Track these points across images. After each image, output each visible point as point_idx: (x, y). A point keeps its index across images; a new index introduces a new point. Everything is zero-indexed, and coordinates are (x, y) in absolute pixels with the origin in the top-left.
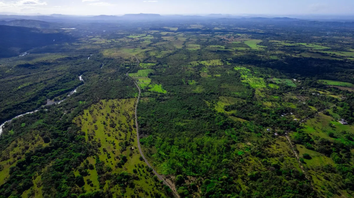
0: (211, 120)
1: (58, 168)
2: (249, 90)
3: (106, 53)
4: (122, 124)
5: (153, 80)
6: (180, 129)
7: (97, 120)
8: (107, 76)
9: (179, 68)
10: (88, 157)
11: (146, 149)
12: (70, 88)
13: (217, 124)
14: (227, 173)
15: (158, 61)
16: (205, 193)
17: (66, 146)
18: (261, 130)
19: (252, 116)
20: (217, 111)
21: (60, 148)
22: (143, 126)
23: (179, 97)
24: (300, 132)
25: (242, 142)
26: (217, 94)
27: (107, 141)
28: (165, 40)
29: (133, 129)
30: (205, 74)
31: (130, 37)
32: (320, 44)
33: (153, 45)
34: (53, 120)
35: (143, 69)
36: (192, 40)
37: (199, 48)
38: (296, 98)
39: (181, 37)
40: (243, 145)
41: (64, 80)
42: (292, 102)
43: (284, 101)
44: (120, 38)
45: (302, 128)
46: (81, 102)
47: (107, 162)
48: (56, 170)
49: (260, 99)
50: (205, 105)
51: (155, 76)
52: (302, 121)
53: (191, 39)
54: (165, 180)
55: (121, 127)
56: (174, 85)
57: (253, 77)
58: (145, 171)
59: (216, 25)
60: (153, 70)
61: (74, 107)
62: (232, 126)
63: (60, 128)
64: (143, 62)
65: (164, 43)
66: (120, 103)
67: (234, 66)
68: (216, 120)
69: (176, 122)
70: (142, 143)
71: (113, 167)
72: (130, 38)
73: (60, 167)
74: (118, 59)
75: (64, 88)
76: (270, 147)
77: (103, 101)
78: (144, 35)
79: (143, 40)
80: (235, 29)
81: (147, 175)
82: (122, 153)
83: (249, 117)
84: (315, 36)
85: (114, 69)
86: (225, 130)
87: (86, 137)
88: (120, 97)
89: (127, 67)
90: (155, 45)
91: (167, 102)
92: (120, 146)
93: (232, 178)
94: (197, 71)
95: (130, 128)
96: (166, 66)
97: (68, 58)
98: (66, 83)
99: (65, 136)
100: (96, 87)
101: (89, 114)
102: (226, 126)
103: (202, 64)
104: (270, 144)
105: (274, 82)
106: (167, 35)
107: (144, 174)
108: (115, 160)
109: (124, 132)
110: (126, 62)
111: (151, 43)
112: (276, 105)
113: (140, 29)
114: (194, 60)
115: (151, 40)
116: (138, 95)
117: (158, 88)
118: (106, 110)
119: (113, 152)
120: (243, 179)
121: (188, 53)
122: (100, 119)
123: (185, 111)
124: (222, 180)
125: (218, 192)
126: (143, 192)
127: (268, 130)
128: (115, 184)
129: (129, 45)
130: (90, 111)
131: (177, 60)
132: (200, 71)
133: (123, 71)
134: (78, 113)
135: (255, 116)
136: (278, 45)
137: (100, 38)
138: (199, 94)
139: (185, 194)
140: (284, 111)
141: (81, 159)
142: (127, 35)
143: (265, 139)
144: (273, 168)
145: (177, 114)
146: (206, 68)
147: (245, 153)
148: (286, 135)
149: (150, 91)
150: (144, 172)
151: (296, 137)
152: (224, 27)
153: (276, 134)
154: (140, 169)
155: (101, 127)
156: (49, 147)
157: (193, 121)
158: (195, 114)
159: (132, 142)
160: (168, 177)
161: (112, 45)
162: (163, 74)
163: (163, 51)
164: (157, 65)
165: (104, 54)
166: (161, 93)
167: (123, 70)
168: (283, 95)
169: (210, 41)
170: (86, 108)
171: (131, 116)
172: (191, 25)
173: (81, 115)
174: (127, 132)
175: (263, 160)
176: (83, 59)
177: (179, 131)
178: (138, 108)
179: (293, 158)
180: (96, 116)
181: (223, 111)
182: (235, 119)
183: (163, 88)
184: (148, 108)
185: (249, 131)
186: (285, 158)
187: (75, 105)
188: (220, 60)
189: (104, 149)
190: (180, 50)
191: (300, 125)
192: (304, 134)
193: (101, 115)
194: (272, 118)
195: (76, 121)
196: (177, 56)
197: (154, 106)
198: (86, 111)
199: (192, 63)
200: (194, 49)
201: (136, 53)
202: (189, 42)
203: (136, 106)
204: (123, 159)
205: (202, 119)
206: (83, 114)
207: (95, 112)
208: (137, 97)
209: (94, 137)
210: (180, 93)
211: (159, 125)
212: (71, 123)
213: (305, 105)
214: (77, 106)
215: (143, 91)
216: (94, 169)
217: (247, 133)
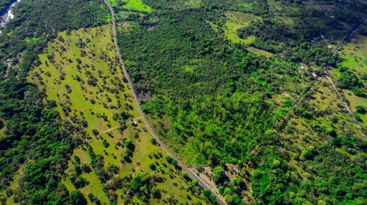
0: (228, 58)
4: (105, 78)
6: (191, 79)
7: (65, 75)
10: (75, 148)
11: (155, 122)
13: (238, 64)
17: (33, 131)
18: (295, 70)
19: (277, 45)
20: (231, 40)
21: (24, 136)
22: (137, 79)
23: (171, 18)
24: (342, 70)
25: (278, 94)
26: (221, 8)
27: (93, 113)
29: (125, 85)
40: (280, 99)
42: (318, 17)
43: (307, 15)
45: (342, 61)
46: (28, 40)
47: (107, 154)
49: (277, 15)
50: (212, 32)
52: (339, 48)
54: (198, 175)
55: (106, 83)
58: (167, 164)
61: (21, 51)
62: (258, 65)
63: (12, 94)
66: (89, 37)
68: (234, 57)
69: (181, 65)
70: (146, 112)
71: (118, 163)
76: (314, 99)
77: (63, 34)
81: (172, 171)
82: (122, 134)
86: (250, 73)
88: (86, 25)
91: (157, 28)
92: (115, 120)
95: (120, 84)
100: (43, 7)
101: (49, 63)
102: (250, 67)
104: (313, 93)
107: (167, 170)
108: (117, 149)
109: (113, 92)
116: (111, 18)
117: (136, 3)
118: (73, 53)
119: (110, 134)
122: (70, 72)
123: (186, 44)
126: (175, 204)
127: (302, 68)
128: (131, 195)
130: (49, 58)
134: (32, 63)
138: (196, 10)
139: (236, 202)
140: (314, 33)
143: (303, 85)
144: (329, 137)
145: (178, 51)
147: (287, 112)
148: (326, 75)
149: (126, 10)
150: (166, 166)
151: (341, 79)
153: (314, 75)
154: (158, 162)
155: (76, 86)
157: (204, 61)
158: (204, 50)
159: (130, 111)
160: (201, 170)
166: (144, 13)
168: (304, 5)
170: (41, 51)
171: (114, 60)
173: (38, 66)
174: (118, 93)
177: (190, 82)
178: (119, 44)
179: (346, 114)
180: (62, 65)
181: (238, 40)
182: (259, 53)
183: (144, 2)
184: (134, 42)
185: (281, 73)
187: (20, 46)
189: (94, 129)
191: (339, 56)
192: (350, 73)
193: (68, 62)
194: (303, 48)
195: (33, 79)
197: (141, 38)
198: (43, 58)
203: (115, 39)
204: (128, 147)
205: (215, 56)
206: (40, 63)
207: (57, 58)
208: (112, 23)
209: (71, 108)
210: (170, 9)
211: (160, 74)
212: (27, 84)
213: (335, 22)
214: (24, 49)
215: (116, 10)
216: (91, 171)
217: (280, 77)
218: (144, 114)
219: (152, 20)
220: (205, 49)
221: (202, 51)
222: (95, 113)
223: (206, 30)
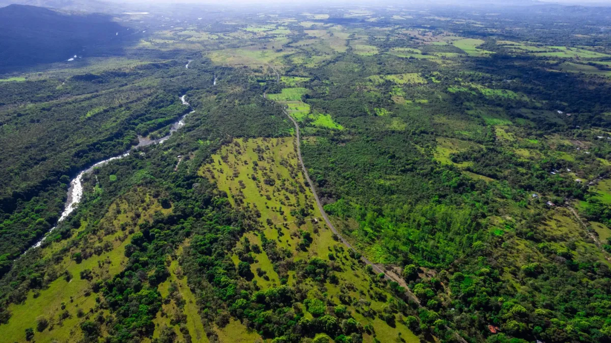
0: (435, 177)
1: (203, 250)
2: (484, 127)
3: (217, 58)
4: (285, 180)
5: (313, 106)
6: (386, 191)
7: (239, 173)
8: (232, 97)
9: (352, 88)
10: (245, 232)
11: (338, 222)
12: (172, 117)
13: (447, 183)
14: (487, 264)
15: (311, 74)
16: (459, 294)
17: (200, 215)
18: (523, 196)
19: (501, 172)
20: (440, 162)
21: (191, 218)
22: (322, 184)
23: (368, 137)
24: (592, 202)
25: (496, 215)
26: (432, 133)
27: (268, 207)
28: (313, 36)
29: (307, 188)
30: (399, 97)
31: (248, 29)
32: (591, 48)
33: (294, 45)
34: (161, 171)
35: (290, 87)
36: (359, 38)
37: (376, 52)
38: (570, 144)
39: (339, 31)
40: (498, 220)
41: (157, 103)
42: (565, 151)
43: (549, 148)
44: (231, 32)
45: (594, 194)
46: (201, 142)
47: (280, 241)
48: (199, 252)
49: (507, 144)
50: (417, 153)
51: (314, 100)
52: (591, 183)
53: (356, 36)
54: (385, 272)
55: (285, 184)
56: (352, 116)
57: (486, 105)
58: (348, 257)
59: (395, 12)
60: (307, 89)
61: (193, 151)
62: (473, 187)
63: (180, 184)
64: (286, 75)
65: (313, 41)
66: (270, 145)
67: (447, 86)
68: (443, 177)
69: (375, 178)
70: (329, 213)
71: (292, 249)
72: (249, 32)
73: (206, 249)
74: (241, 68)
75: (162, 118)
76: (546, 225)
77: (240, 141)
78: (273, 26)
79: (274, 37)
80: (431, 20)
81: (354, 264)
82: (299, 228)
83: (498, 173)
84: (578, 34)
85: (239, 86)
86: (461, 193)
87: (231, 201)
88: (266, 135)
89: (262, 84)
90: (298, 44)
91: (349, 145)
92: (293, 216)
93: (496, 271)
94: (384, 93)
95: (301, 187)
96: (327, 82)
97: (153, 65)
98: (163, 109)
99: (193, 198)
100: (220, 117)
101: (222, 162)
102: (462, 187)
103: (390, 81)
104: (544, 219)
105: (525, 115)
106: (312, 28)
107: (349, 263)
108: (292, 238)
109: (292, 193)
110: (257, 74)
111: (290, 40)
112: (537, 154)
113: (262, 16)
114: (375, 74)
115: (288, 36)
116: (295, 132)
117: (325, 121)
118: (249, 156)
119: (286, 226)
120: (514, 273)
121: (359, 60)
122: (245, 172)
123: (384, 161)
124: (481, 274)
125: (482, 293)
126: (355, 291)
127: (534, 195)
128: (304, 277)
129: (252, 45)
130: (222, 158)
131: (344, 73)
132: (390, 93)
133: (255, 88)
134: (204, 160)
135: (506, 173)
136: (514, 50)
137: (197, 31)
138: (400, 133)
139: (428, 295)
140: (555, 165)
141: (236, 235)
142: (243, 26)
143: (532, 211)
144: (561, 258)
145: (373, 166)
146: (399, 87)
147: (506, 233)
148: (568, 205)
149: (314, 126)
150: (347, 260)
151: (588, 210)
152: (410, 15)
153: (550, 204)
154: (338, 254)
155: (251, 184)
156: (174, 216)
157: (404, 177)
158: (405, 167)
159: (310, 210)
160: (389, 269)
161: (221, 43)
162: (329, 97)
163: (314, 57)
164: (312, 80)
165: (213, 60)
166: (334, 130)
167: (256, 87)
168: (546, 138)
169: (392, 39)
170: (214, 151)
171: (296, 167)
172: (350, 11)
173: (210, 163)
174: (297, 194)
175: (541, 245)
176: (178, 68)
177: (385, 194)
178: (303, 154)
179: (592, 245)
180: (236, 165)
181: (450, 163)
182: (476, 177)
183: (336, 121)
184: (320, 154)
185: (503, 197)
186: (576, 243)
187: (193, 146)
188: (420, 74)
189: (268, 220)
190: (344, 54)
191: (589, 190)
192: (601, 205)
193: (244, 163)
194: (537, 177)
195: (204, 173)
196: (341, 65)
197: (329, 151)
198: (216, 158)
199: (372, 77)
200: (368, 54)
201: (269, 59)
202: (356, 41)
203: (298, 150)
204: (305, 237)
205: (418, 174)
206: (212, 161)
207: (231, 158)
208: (296, 136)
209: (244, 200)
210: (367, 129)
211: (348, 183)
212: (197, 177)
213: (589, 156)
214: (196, 149)
215: (302, 125)
216: (261, 253)
217: (502, 200)
218: (327, 214)
219: (342, 138)
220: (406, 167)
221: (403, 168)
222: (270, 208)
223: (410, 151)
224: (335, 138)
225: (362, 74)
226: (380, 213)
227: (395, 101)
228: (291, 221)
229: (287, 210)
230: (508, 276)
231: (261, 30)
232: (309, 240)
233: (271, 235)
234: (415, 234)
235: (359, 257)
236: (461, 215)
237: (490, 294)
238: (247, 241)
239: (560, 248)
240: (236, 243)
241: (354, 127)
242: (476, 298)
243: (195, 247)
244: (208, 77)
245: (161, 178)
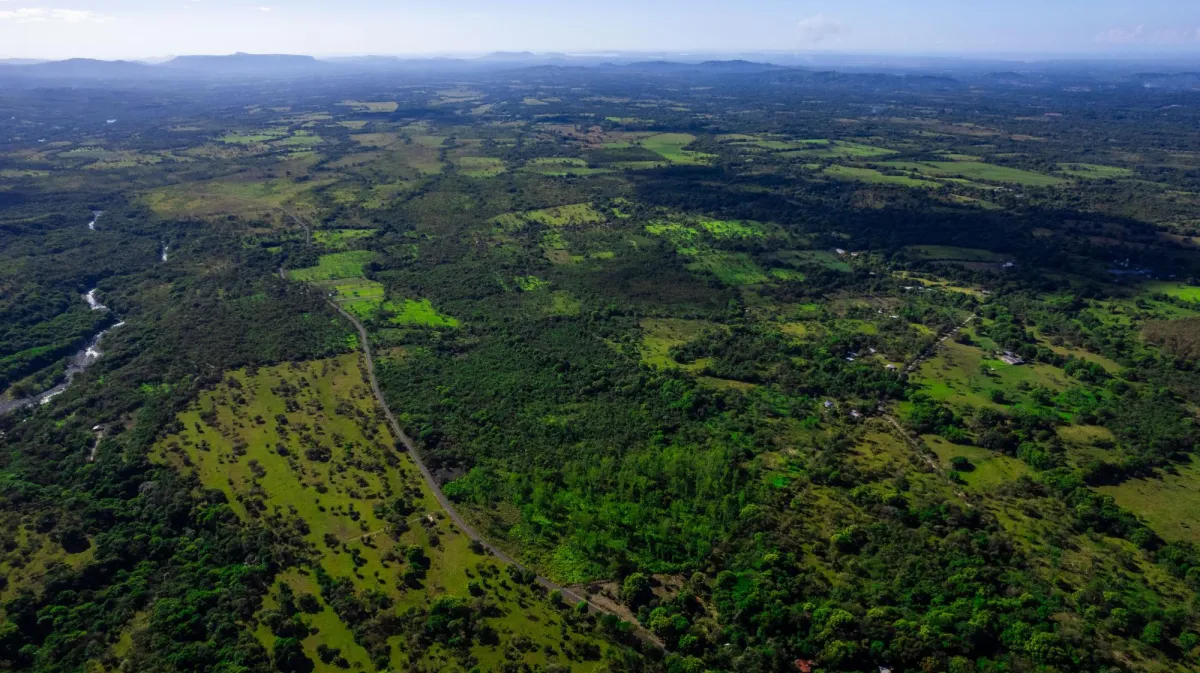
0: (650, 396)
1: (183, 630)
2: (721, 292)
3: (162, 203)
4: (351, 446)
5: (390, 285)
6: (563, 436)
7: (247, 445)
8: (210, 284)
9: (465, 241)
10: (278, 572)
11: (478, 515)
12: (67, 341)
13: (673, 405)
14: (772, 546)
15: (376, 221)
16: (734, 612)
17: (165, 553)
18: (809, 408)
19: (764, 369)
20: (655, 366)
21: (144, 562)
22: (432, 442)
23: (510, 334)
24: (917, 400)
25: (771, 450)
26: (631, 314)
27: (322, 509)
28: (370, 145)
29: (401, 456)
30: (558, 252)
31: (228, 139)
32: (865, 140)
33: (332, 165)
34: (53, 468)
35: (336, 251)
36: (464, 145)
37: (502, 170)
38: (867, 305)
39: (421, 133)
40: (776, 459)
41: (24, 313)
42: (861, 317)
43: (835, 316)
44: (190, 146)
45: (917, 387)
46: (148, 388)
47: (361, 577)
48: (177, 638)
49: (765, 318)
50: (609, 354)
51: (391, 273)
52: (910, 367)
53: (458, 140)
54: (588, 598)
55: (352, 455)
56: (473, 297)
57: (717, 251)
58: (510, 583)
59: (526, 91)
60: (373, 253)
61: (131, 410)
62: (721, 404)
63: (106, 489)
64: (325, 228)
65: (370, 156)
66: (308, 376)
67: (644, 223)
68: (665, 393)
69: (537, 414)
70: (455, 499)
71: (390, 590)
72: (231, 145)
73: (192, 626)
74: (222, 221)
75: (39, 345)
76: (856, 454)
77: (240, 375)
78: (282, 131)
79: (287, 151)
80: (595, 103)
81: (524, 595)
82: (398, 541)
83: (760, 373)
84: (843, 117)
85: (222, 258)
86: (703, 419)
87: (238, 509)
88: (297, 355)
89: (273, 250)
90: (341, 163)
91: (476, 355)
92: (380, 518)
93: (791, 555)
94: (530, 247)
95: (388, 455)
96: (412, 234)
98: (40, 325)
99: (145, 516)
100: (187, 328)
101: (204, 427)
102: (704, 407)
103: (536, 223)
104: (851, 444)
105: (785, 262)
106: (365, 131)
107: (512, 595)
108: (386, 566)
109: (370, 470)
110: (259, 230)
111: (320, 157)
112: (818, 328)
113: (255, 110)
114: (505, 211)
115: (317, 148)
116: (359, 342)
117: (420, 312)
118: (266, 404)
119: (368, 542)
120: (820, 553)
121: (471, 187)
122: (260, 441)
123: (550, 378)
124: (766, 566)
125: (773, 601)
126: (535, 651)
127: (827, 404)
128: (425, 643)
129: (241, 171)
130: (204, 417)
131: (444, 213)
132: (541, 245)
133: (260, 261)
134: (161, 428)
135: (774, 369)
136: (748, 149)
137: (106, 148)
138: (571, 319)
139: (678, 627)
140: (851, 344)
141: (257, 584)
142: (215, 134)
143: (830, 433)
144: (890, 508)
145: (530, 391)
146: (555, 233)
147: (794, 480)
148: (883, 412)
149: (398, 325)
150: (508, 589)
151: (914, 415)
152: (554, 94)
153: (855, 414)
154: (489, 581)
155: (278, 465)
156: (101, 566)
157: (592, 405)
158: (591, 384)
159: (416, 501)
160: (595, 590)
161: (170, 171)
162: (419, 264)
163: (378, 186)
164: (381, 234)
165: (154, 208)
166: (440, 329)
167: (262, 258)
168: (827, 299)
169: (528, 142)
170: (182, 406)
171: (371, 415)
172: (439, 93)
173: (176, 433)
174: (383, 470)
175: (855, 492)
176: (71, 230)
177: (562, 442)
178: (382, 386)
179: (930, 475)
180: (238, 430)
181: (673, 365)
182: (722, 385)
183: (441, 311)
184: (419, 381)
185: (776, 415)
186: (908, 477)
187: (129, 400)
188: (590, 204)
189: (326, 536)
190: (438, 178)
191: (909, 381)
192: (932, 403)
193: (254, 422)
194: (826, 370)
195: (163, 456)
196: (438, 199)
197: (436, 372)
198: (189, 419)
199: (500, 218)
200: (486, 174)
201: (283, 198)
202: (460, 150)
203: (372, 378)
204: (412, 559)
205: (619, 394)
206: (180, 427)
207: (225, 416)
208: (361, 350)
209: (266, 502)
210: (506, 320)
211: (486, 432)
212: (149, 466)
213: (899, 322)
214: (139, 404)
215: (372, 327)
216: (322, 609)
217: (775, 422)
218: (451, 503)
219: (461, 341)
220: (594, 383)
221: (588, 387)
222: (328, 508)
223: (596, 352)
224: (447, 345)
225: (482, 213)
226: (559, 482)
227: (552, 260)
228: (379, 529)
229: (365, 509)
230: (812, 561)
231: (257, 140)
232: (421, 561)
233: (338, 567)
234: (633, 511)
235: (531, 579)
236: (709, 460)
237: (789, 600)
238: (285, 590)
239: (885, 490)
240: (261, 600)
241: (480, 318)
242: (765, 614)
243: (164, 629)
244: (147, 246)
245: (53, 482)
